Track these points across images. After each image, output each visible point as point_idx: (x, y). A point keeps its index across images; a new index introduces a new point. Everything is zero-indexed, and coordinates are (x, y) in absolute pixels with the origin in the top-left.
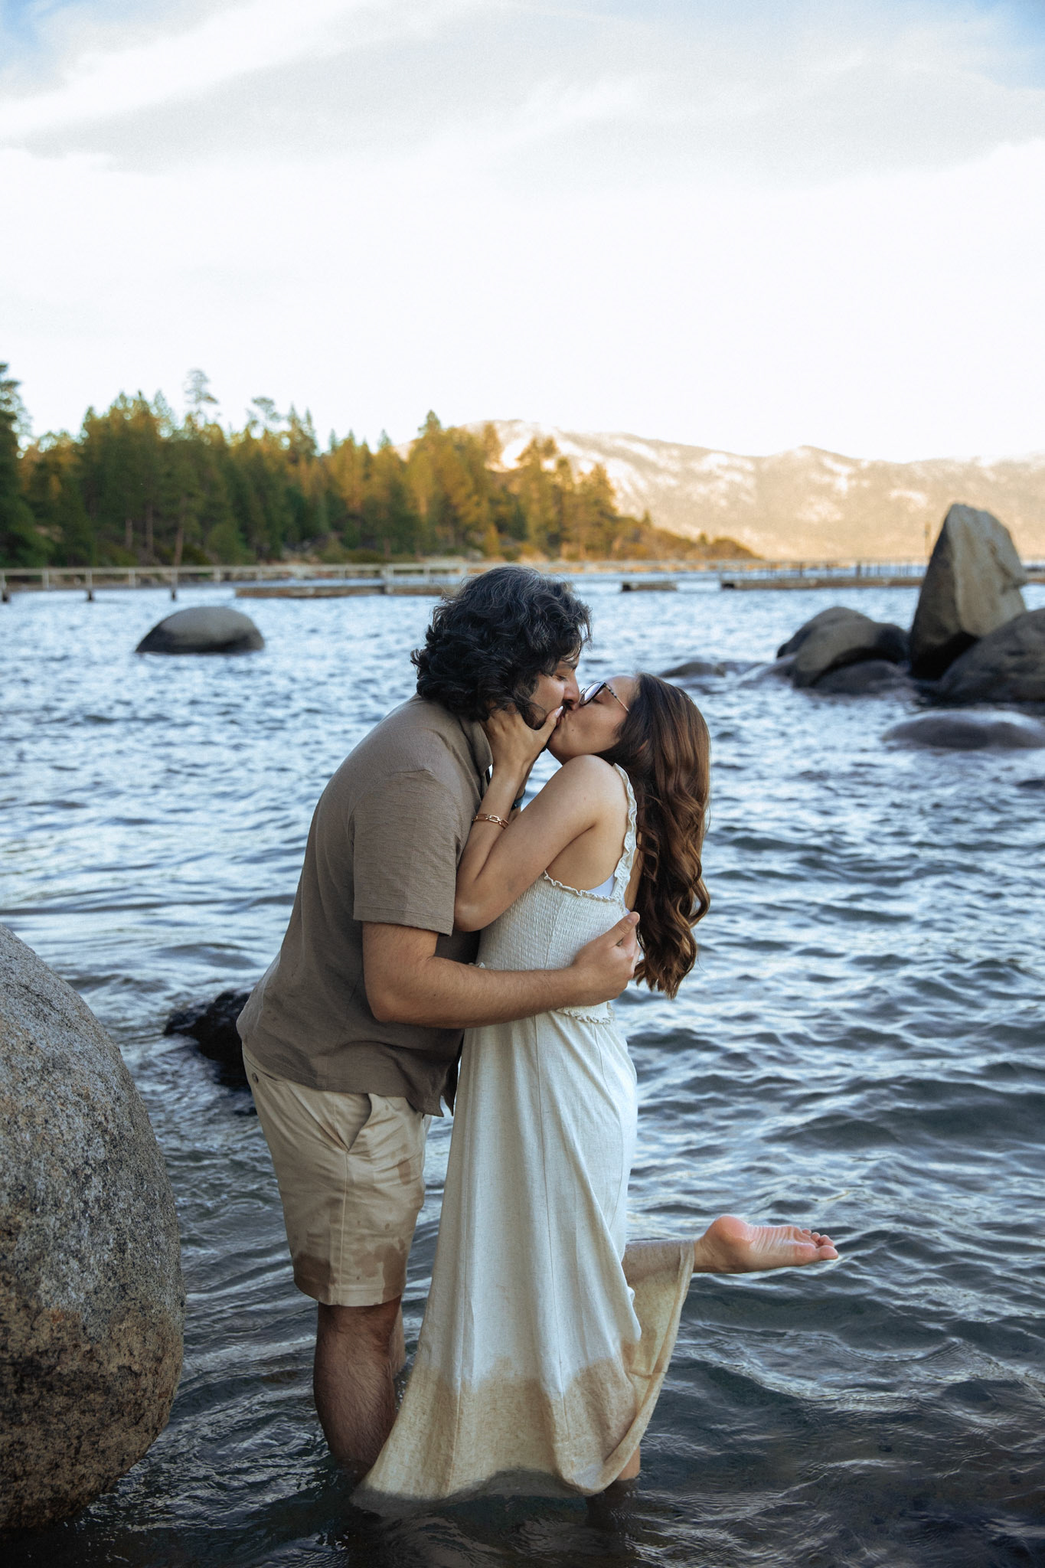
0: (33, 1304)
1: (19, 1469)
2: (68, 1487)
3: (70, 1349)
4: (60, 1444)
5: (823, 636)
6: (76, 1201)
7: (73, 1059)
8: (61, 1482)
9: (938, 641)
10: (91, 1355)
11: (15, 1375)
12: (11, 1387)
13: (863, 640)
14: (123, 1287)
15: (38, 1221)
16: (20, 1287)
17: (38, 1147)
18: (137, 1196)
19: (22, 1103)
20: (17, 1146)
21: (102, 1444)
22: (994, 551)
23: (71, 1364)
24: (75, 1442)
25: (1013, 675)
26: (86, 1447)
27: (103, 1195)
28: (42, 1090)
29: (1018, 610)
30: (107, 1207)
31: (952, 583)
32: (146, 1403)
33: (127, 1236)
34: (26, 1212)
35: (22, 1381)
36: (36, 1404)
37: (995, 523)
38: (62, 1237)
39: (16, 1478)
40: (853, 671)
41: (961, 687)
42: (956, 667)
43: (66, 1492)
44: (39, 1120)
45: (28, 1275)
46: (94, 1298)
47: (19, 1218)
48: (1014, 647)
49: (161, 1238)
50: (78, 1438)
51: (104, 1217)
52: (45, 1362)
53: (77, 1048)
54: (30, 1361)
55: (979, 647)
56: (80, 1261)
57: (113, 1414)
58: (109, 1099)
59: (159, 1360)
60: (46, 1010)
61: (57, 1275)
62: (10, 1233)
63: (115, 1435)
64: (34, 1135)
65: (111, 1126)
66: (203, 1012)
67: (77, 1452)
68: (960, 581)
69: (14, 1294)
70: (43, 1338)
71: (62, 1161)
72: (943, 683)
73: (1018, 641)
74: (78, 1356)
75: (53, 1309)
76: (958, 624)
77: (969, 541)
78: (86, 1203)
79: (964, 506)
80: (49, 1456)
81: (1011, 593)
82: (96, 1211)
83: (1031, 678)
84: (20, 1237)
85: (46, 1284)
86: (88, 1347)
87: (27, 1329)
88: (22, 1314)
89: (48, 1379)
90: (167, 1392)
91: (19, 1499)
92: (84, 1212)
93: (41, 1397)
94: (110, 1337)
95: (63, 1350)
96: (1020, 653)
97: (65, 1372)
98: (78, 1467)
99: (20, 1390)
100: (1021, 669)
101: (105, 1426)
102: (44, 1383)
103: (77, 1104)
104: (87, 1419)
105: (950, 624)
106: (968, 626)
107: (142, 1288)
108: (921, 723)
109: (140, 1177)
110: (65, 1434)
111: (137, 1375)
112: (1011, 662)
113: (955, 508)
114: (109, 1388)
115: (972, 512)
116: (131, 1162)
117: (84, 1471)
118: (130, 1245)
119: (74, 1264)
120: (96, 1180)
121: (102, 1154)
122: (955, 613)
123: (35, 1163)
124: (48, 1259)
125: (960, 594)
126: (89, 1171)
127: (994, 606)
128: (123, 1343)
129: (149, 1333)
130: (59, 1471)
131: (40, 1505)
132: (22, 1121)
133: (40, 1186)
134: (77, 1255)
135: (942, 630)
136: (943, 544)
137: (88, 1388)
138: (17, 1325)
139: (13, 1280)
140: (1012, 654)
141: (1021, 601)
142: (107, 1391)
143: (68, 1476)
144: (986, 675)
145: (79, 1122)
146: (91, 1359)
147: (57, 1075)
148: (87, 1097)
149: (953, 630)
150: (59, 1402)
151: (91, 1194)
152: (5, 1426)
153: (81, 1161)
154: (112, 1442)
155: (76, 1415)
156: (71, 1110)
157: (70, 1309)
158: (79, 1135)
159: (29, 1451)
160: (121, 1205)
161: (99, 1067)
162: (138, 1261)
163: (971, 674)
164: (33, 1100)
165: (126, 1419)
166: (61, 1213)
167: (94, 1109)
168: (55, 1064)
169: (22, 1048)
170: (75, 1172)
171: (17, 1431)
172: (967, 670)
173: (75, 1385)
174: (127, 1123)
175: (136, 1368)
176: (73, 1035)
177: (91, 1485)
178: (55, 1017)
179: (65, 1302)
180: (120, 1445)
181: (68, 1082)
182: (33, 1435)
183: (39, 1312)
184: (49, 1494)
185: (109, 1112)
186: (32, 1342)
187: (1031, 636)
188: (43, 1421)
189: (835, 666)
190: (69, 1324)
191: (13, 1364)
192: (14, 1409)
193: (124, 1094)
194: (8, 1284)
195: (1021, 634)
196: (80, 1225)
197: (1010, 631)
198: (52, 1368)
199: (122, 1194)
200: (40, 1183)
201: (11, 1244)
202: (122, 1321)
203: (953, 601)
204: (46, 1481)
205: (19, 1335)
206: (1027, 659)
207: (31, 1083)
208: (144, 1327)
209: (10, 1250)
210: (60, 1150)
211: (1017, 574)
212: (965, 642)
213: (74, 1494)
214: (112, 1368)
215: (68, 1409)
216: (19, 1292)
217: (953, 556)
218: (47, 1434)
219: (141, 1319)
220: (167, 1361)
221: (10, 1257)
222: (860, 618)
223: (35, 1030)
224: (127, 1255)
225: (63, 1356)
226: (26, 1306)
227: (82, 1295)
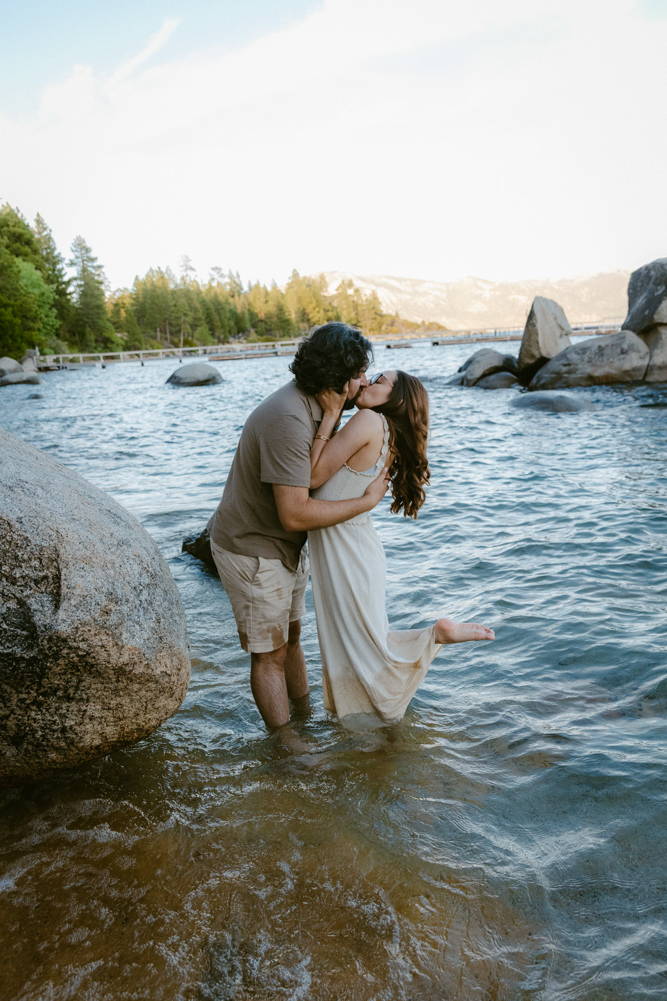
0: (120, 643)
1: (121, 715)
2: (144, 724)
3: (138, 663)
4: (138, 705)
5: (478, 362)
6: (136, 600)
7: (131, 541)
8: (141, 720)
9: (530, 361)
10: (148, 666)
11: (115, 674)
12: (114, 680)
13: (497, 363)
14: (160, 638)
15: (118, 608)
16: (113, 636)
17: (117, 576)
18: (165, 600)
19: (109, 558)
20: (107, 576)
21: (157, 705)
22: (555, 319)
23: (139, 670)
24: (145, 704)
25: (566, 375)
26: (149, 706)
27: (149, 599)
28: (117, 553)
29: (568, 345)
30: (151, 603)
31: (537, 334)
32: (175, 688)
33: (161, 616)
34: (113, 604)
35: (118, 677)
36: (126, 687)
37: (555, 304)
38: (130, 615)
39: (120, 720)
40: (492, 377)
41: (542, 382)
42: (539, 373)
43: (143, 726)
44: (117, 565)
45: (116, 631)
46: (147, 642)
47: (110, 606)
48: (566, 363)
49: (177, 618)
50: (146, 702)
51: (149, 607)
52: (128, 669)
53: (133, 536)
54: (121, 668)
55: (550, 363)
56: (140, 626)
57: (160, 692)
58: (149, 558)
59: (179, 670)
60: (119, 520)
61: (130, 631)
62: (107, 613)
63: (162, 702)
64: (115, 571)
65: (150, 569)
66: (199, 536)
67: (146, 709)
68: (540, 333)
69: (111, 639)
70: (125, 658)
71: (129, 583)
72: (534, 381)
73: (568, 359)
74: (142, 666)
75: (129, 646)
76: (540, 353)
77: (544, 313)
78: (141, 601)
79: (541, 297)
80: (134, 710)
81: (564, 337)
82: (145, 605)
83: (573, 376)
84: (112, 615)
85: (125, 635)
86: (146, 663)
87: (118, 654)
88: (115, 647)
89: (129, 676)
90: (184, 683)
91: (123, 728)
92: (140, 605)
93: (128, 684)
94: (156, 658)
95: (135, 663)
96: (569, 365)
97: (137, 673)
98: (147, 715)
99: (118, 681)
100: (569, 372)
101: (157, 697)
102: (128, 678)
103: (133, 559)
104: (149, 694)
105: (536, 353)
106: (544, 354)
107: (169, 639)
108: (523, 398)
109: (165, 592)
110: (140, 700)
111: (170, 676)
112: (564, 369)
113: (538, 299)
114: (157, 681)
115: (545, 300)
116: (161, 586)
117: (150, 717)
118: (162, 620)
119: (137, 627)
120: (145, 592)
121: (147, 581)
122: (538, 348)
123: (116, 583)
124: (125, 624)
125: (540, 339)
126: (141, 588)
127: (556, 344)
128: (162, 662)
129: (174, 658)
130: (139, 717)
131: (132, 732)
132: (109, 566)
133: (119, 593)
134: (138, 623)
135: (533, 356)
136: (531, 316)
137: (148, 680)
138: (113, 651)
139: (110, 633)
140: (565, 365)
141: (569, 341)
142: (157, 682)
143: (144, 720)
144: (554, 376)
145: (135, 567)
146: (148, 668)
147: (125, 547)
148: (139, 556)
149: (538, 356)
150: (136, 687)
151: (143, 598)
152: (113, 697)
153: (137, 584)
154: (161, 704)
155: (144, 692)
156: (131, 562)
157: (137, 646)
158: (136, 572)
159: (125, 708)
160: (157, 603)
161: (144, 545)
162: (166, 627)
163: (546, 375)
164: (114, 557)
165: (166, 694)
166: (129, 605)
167: (142, 562)
168: (121, 543)
169: (108, 535)
170: (135, 588)
171: (119, 699)
172: (544, 374)
173: (142, 679)
174: (158, 569)
175: (168, 672)
176: (131, 531)
177: (153, 723)
178: (123, 524)
179: (134, 643)
180: (165, 706)
181: (130, 550)
182: (125, 701)
183: (123, 647)
184: (136, 727)
185: (149, 564)
186: (121, 659)
187: (574, 357)
188: (130, 695)
189: (484, 376)
190: (137, 652)
191: (113, 670)
192: (116, 690)
193: (157, 557)
194: (108, 634)
195: (569, 356)
196: (138, 610)
197: (563, 355)
198: (131, 671)
199: (157, 598)
200: (119, 592)
201: (108, 618)
202: (161, 652)
203: (538, 343)
204: (134, 721)
205: (115, 657)
206: (572, 367)
207: (113, 550)
208: (172, 655)
209: (108, 620)
210: (127, 578)
211: (566, 329)
212: (543, 361)
213: (146, 727)
214: (158, 672)
215: (140, 690)
216: (113, 638)
217: (536, 321)
218: (132, 700)
219: (169, 652)
220: (183, 670)
221: (108, 623)
222: (495, 352)
223: (114, 528)
224: (161, 623)
225: (135, 666)
226: (117, 644)
227: (142, 641)
